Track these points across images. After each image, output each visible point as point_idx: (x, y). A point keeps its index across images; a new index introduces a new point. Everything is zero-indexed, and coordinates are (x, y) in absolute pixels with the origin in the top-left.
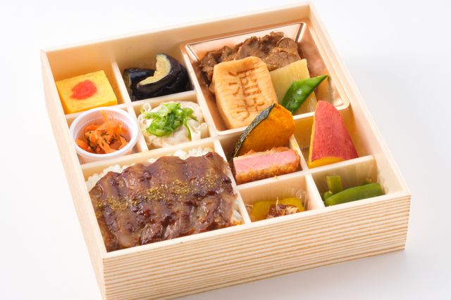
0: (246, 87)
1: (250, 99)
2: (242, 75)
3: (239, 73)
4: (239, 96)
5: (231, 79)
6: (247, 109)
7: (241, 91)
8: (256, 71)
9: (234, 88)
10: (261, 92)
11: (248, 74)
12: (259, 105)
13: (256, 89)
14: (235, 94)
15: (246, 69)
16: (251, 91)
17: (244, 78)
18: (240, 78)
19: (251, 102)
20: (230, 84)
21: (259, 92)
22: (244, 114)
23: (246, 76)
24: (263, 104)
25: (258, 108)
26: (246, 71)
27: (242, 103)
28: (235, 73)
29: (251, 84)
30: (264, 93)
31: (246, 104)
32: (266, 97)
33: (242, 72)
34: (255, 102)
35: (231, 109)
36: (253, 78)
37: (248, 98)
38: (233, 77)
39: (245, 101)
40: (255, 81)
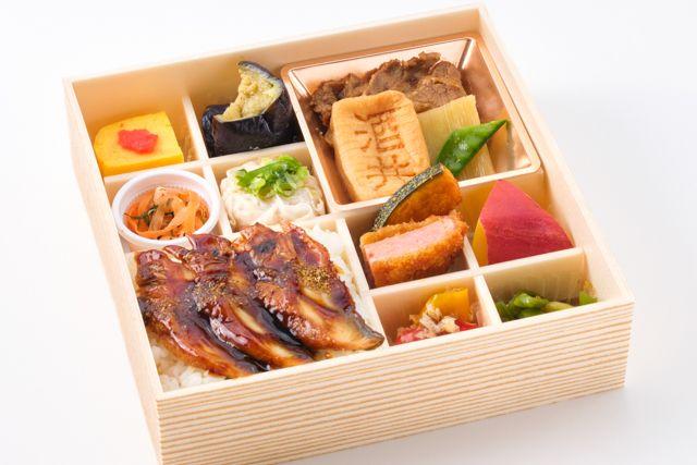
0: (381, 138)
1: (387, 157)
2: (376, 120)
3: (370, 116)
4: (371, 152)
5: (359, 125)
6: (382, 171)
7: (373, 144)
8: (397, 113)
9: (363, 139)
10: (403, 146)
11: (384, 117)
12: (401, 166)
13: (395, 142)
14: (364, 148)
15: (381, 110)
16: (388, 144)
17: (378, 124)
18: (372, 125)
19: (389, 161)
20: (357, 133)
21: (401, 146)
22: (378, 180)
23: (381, 121)
24: (407, 165)
25: (400, 170)
26: (382, 113)
27: (374, 162)
28: (364, 116)
29: (388, 133)
30: (408, 147)
31: (381, 164)
32: (412, 154)
33: (375, 115)
34: (395, 161)
35: (358, 171)
36: (393, 124)
37: (384, 155)
38: (361, 123)
39: (379, 159)
40: (396, 128)
